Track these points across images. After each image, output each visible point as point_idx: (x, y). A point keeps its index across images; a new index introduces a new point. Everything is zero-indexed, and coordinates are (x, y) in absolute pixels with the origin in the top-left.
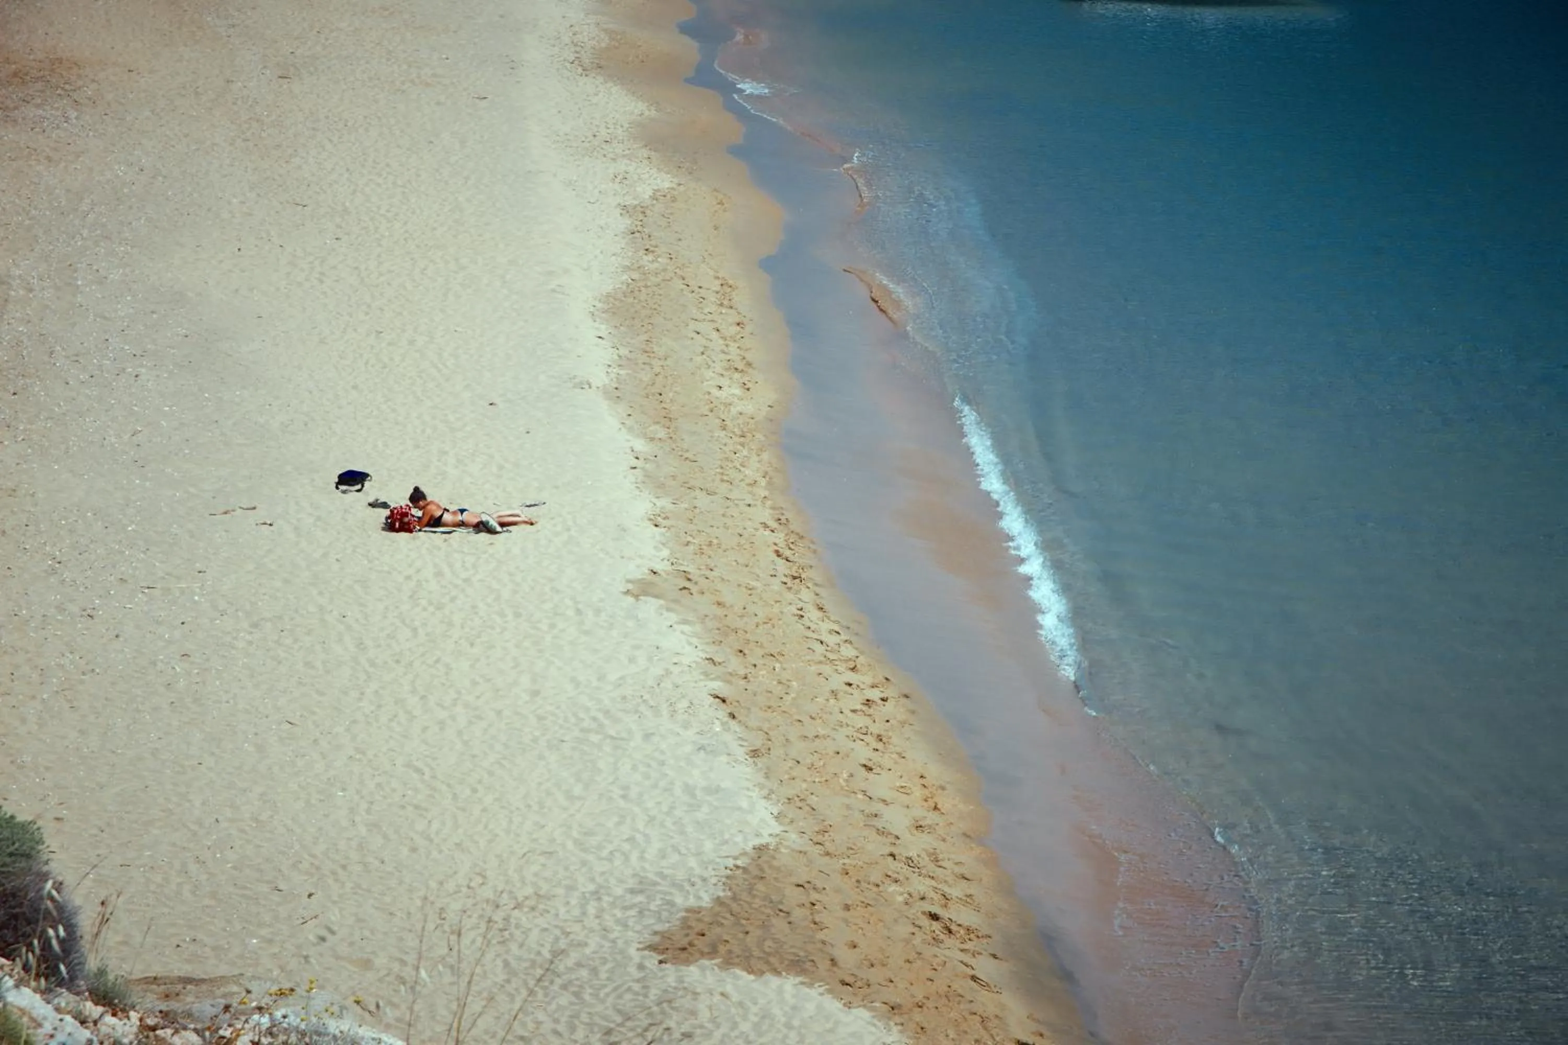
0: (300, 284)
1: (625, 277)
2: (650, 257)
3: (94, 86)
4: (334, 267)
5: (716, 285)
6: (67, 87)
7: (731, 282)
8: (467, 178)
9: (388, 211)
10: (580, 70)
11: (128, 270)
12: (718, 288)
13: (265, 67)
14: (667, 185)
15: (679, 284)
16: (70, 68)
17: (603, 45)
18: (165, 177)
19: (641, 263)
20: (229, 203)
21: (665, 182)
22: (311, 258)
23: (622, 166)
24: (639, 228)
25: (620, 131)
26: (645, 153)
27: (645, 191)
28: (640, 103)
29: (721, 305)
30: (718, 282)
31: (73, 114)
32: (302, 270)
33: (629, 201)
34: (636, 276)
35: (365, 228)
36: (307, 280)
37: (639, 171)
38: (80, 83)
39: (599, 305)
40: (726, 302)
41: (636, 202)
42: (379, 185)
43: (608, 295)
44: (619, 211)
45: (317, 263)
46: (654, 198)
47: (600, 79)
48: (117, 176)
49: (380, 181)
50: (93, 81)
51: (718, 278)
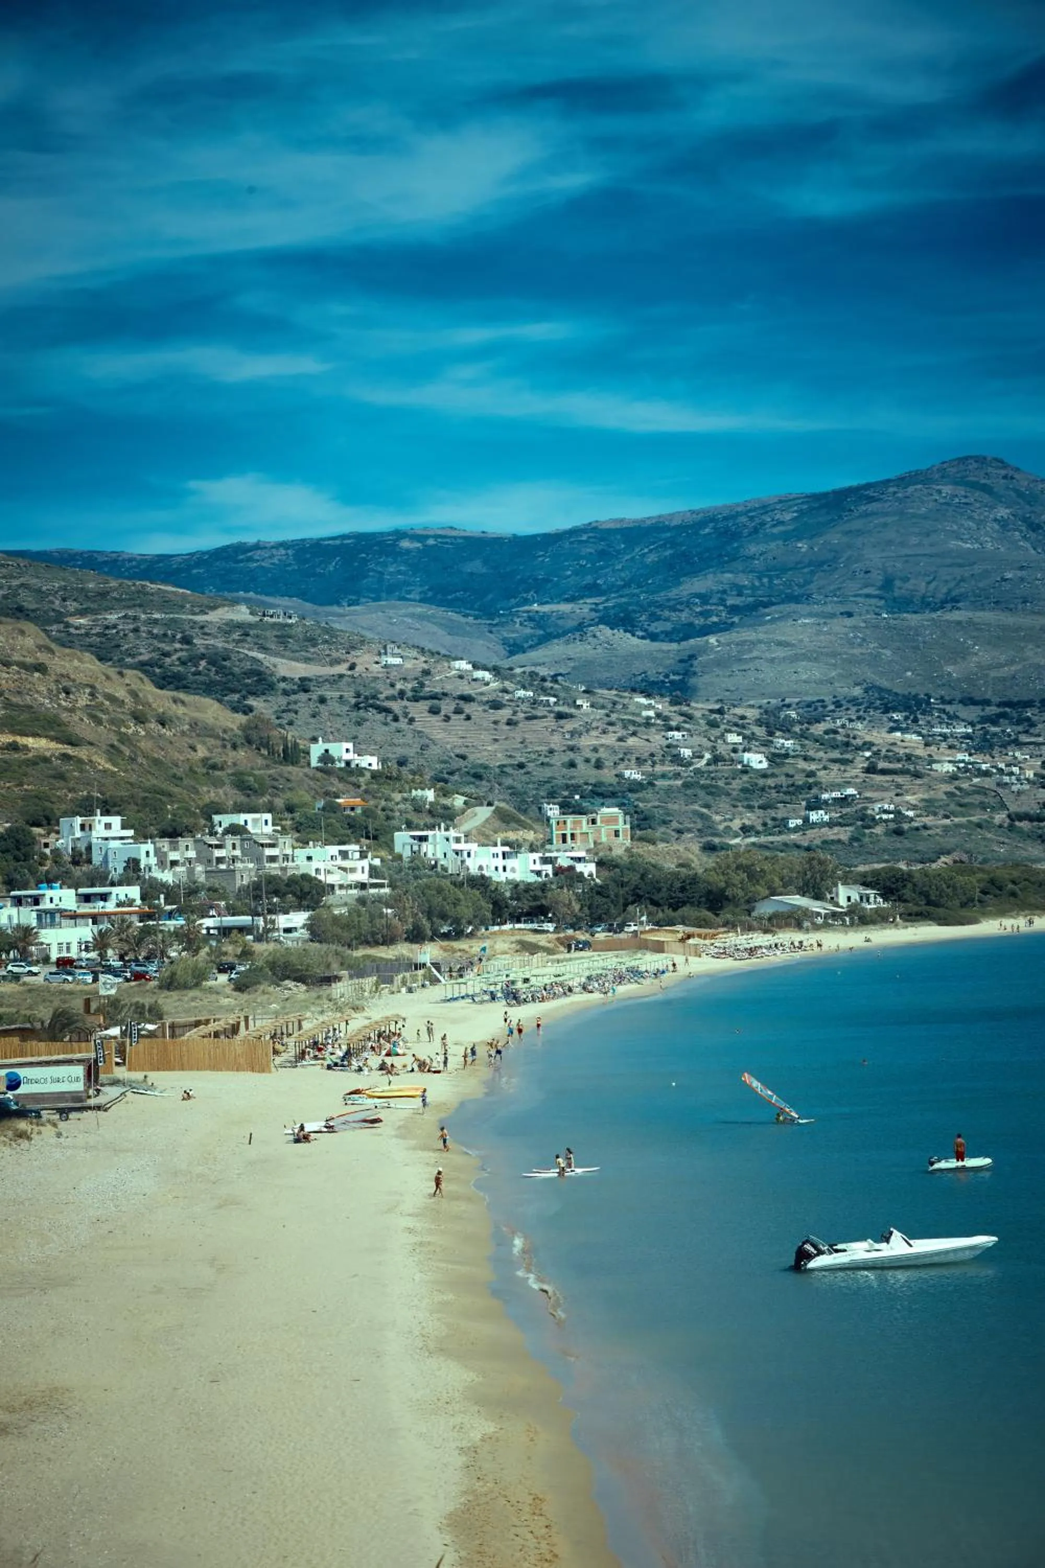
0: (228, 1528)
1: (463, 1499)
2: (481, 1483)
3: (81, 1404)
4: (252, 1513)
5: (529, 1500)
6: (61, 1407)
7: (541, 1496)
8: (347, 1438)
9: (291, 1468)
10: (427, 1354)
11: (105, 1532)
12: (531, 1502)
13: (201, 1376)
14: (492, 1430)
15: (503, 1501)
16: (63, 1393)
17: (444, 1334)
18: (131, 1462)
19: (475, 1488)
20: (176, 1475)
21: (490, 1428)
22: (235, 1509)
23: (458, 1419)
24: (473, 1463)
25: (457, 1394)
26: (476, 1408)
27: (476, 1436)
28: (471, 1374)
29: (534, 1514)
30: (532, 1497)
31: (65, 1426)
32: (229, 1518)
33: (464, 1444)
34: (470, 1498)
35: (273, 1483)
36: (233, 1524)
37: (471, 1421)
38: (70, 1403)
39: (444, 1522)
40: (537, 1512)
41: (469, 1445)
42: (283, 1451)
43: (451, 1514)
44: (457, 1452)
45: (239, 1511)
46: (483, 1440)
47: (442, 1358)
48: (97, 1466)
49: (283, 1447)
50: (80, 1400)
51: (531, 1494)
